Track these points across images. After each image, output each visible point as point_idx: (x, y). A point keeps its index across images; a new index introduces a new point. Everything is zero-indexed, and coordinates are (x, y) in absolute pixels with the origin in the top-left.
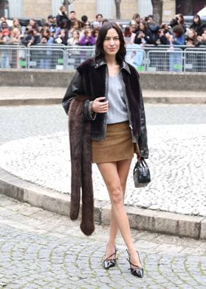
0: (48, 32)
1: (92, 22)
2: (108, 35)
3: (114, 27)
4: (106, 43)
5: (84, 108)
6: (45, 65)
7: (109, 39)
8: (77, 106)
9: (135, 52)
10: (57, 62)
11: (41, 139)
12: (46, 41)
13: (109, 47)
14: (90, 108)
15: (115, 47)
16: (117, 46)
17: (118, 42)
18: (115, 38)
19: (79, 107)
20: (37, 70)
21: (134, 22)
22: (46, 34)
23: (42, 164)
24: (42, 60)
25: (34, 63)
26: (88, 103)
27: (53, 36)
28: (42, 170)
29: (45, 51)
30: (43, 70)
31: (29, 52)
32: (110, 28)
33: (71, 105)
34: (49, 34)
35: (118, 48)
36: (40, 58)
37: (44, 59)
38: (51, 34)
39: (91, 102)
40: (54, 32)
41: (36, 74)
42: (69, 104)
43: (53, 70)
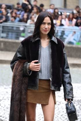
0: (16, 14)
1: (47, 9)
2: (44, 21)
3: (49, 16)
4: (42, 26)
5: (24, 67)
6: (12, 37)
7: (45, 23)
8: (19, 66)
9: (75, 32)
10: (20, 35)
11: (5, 88)
12: (14, 20)
13: (44, 29)
14: (28, 67)
15: (47, 29)
16: (49, 29)
17: (50, 26)
18: (49, 24)
19: (20, 66)
20: (6, 40)
21: (75, 12)
22: (14, 15)
23: (5, 106)
24: (10, 33)
25: (4, 35)
26: (27, 64)
27: (19, 17)
28: (4, 110)
29: (13, 27)
30: (10, 40)
31: (1, 27)
32: (46, 17)
33: (15, 65)
34: (16, 16)
35: (49, 30)
36: (9, 32)
37: (12, 32)
38: (18, 16)
39: (29, 64)
40: (20, 14)
41: (5, 43)
42: (14, 65)
43: (17, 41)
